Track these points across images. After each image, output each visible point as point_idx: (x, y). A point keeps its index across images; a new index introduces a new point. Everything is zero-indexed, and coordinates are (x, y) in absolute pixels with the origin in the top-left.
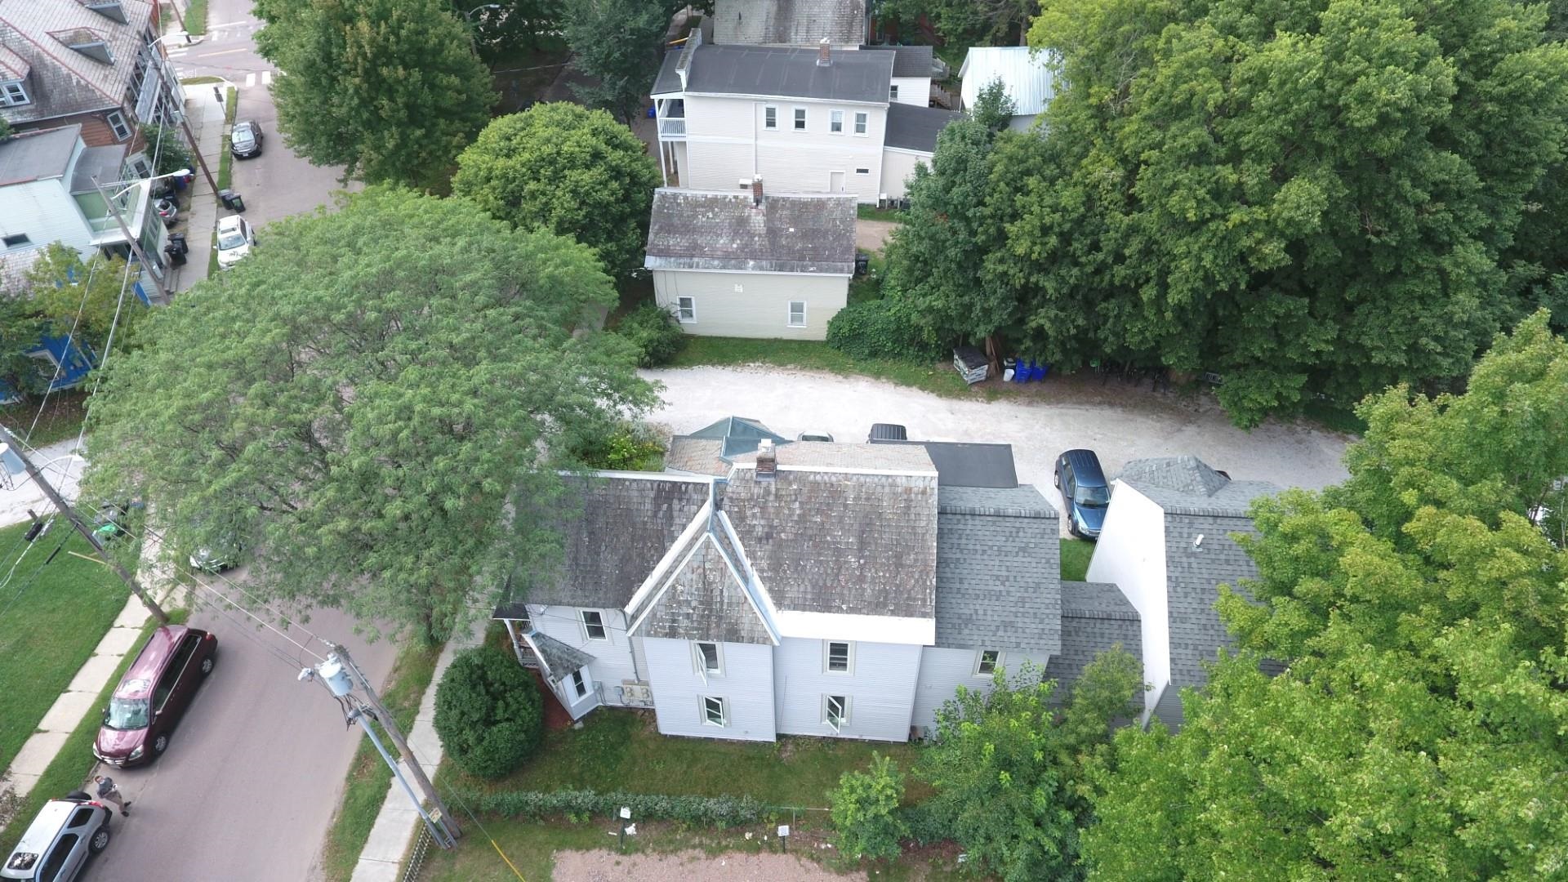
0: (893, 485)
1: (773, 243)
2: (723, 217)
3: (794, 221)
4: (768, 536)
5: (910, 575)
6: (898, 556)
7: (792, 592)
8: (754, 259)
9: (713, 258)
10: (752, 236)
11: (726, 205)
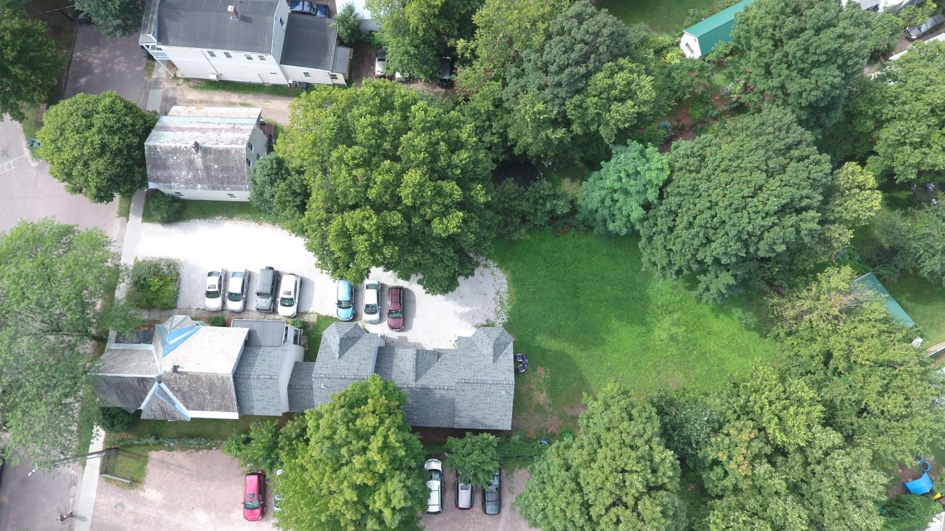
0: (217, 376)
1: (208, 174)
2: (181, 160)
3: (217, 161)
4: (180, 390)
5: (228, 401)
6: (223, 396)
7: (191, 406)
8: (200, 183)
9: (181, 183)
10: (197, 171)
11: (181, 152)
